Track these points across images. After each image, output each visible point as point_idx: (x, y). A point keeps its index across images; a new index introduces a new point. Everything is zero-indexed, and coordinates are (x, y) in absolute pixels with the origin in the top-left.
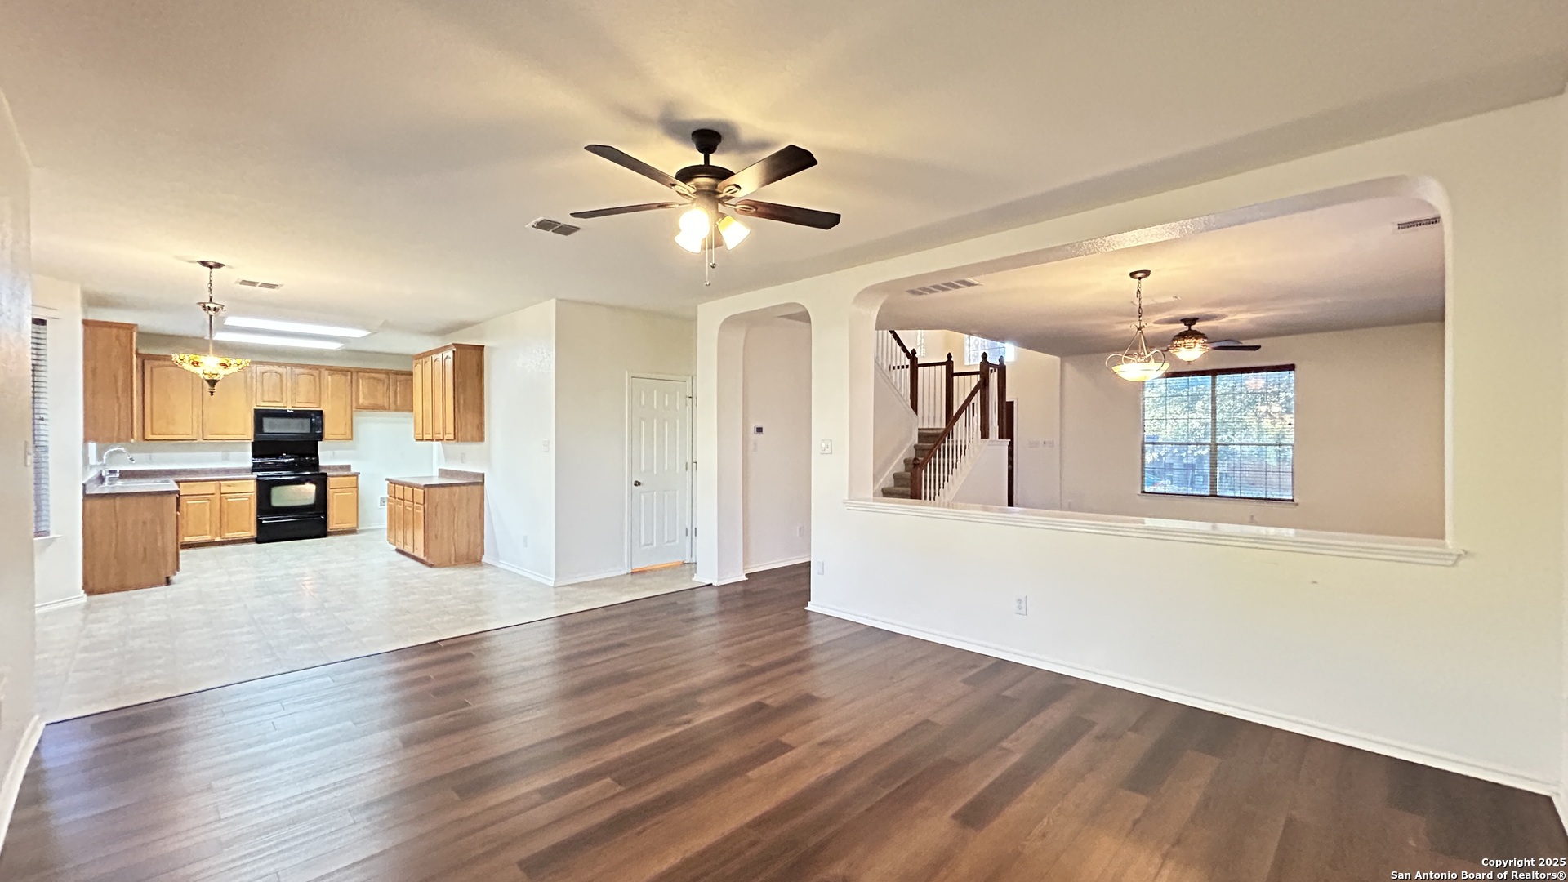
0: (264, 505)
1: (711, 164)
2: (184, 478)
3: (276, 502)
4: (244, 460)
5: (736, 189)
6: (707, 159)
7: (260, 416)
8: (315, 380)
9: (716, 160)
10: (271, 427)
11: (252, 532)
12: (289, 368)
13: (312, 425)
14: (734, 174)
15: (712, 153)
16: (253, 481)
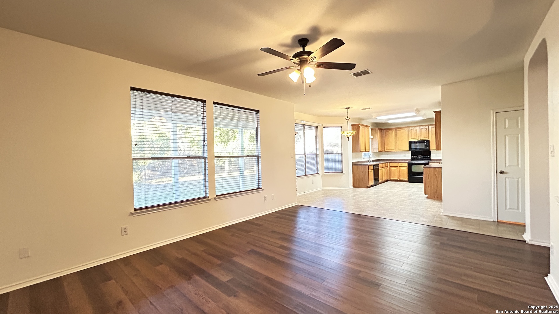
0: (410, 171)
1: (305, 50)
2: (391, 162)
3: (413, 170)
4: (408, 157)
5: (314, 58)
6: (304, 49)
7: (410, 143)
8: (427, 130)
9: (307, 49)
10: (413, 146)
11: (407, 179)
12: (419, 127)
13: (426, 145)
14: (313, 53)
15: (305, 46)
16: (407, 163)
